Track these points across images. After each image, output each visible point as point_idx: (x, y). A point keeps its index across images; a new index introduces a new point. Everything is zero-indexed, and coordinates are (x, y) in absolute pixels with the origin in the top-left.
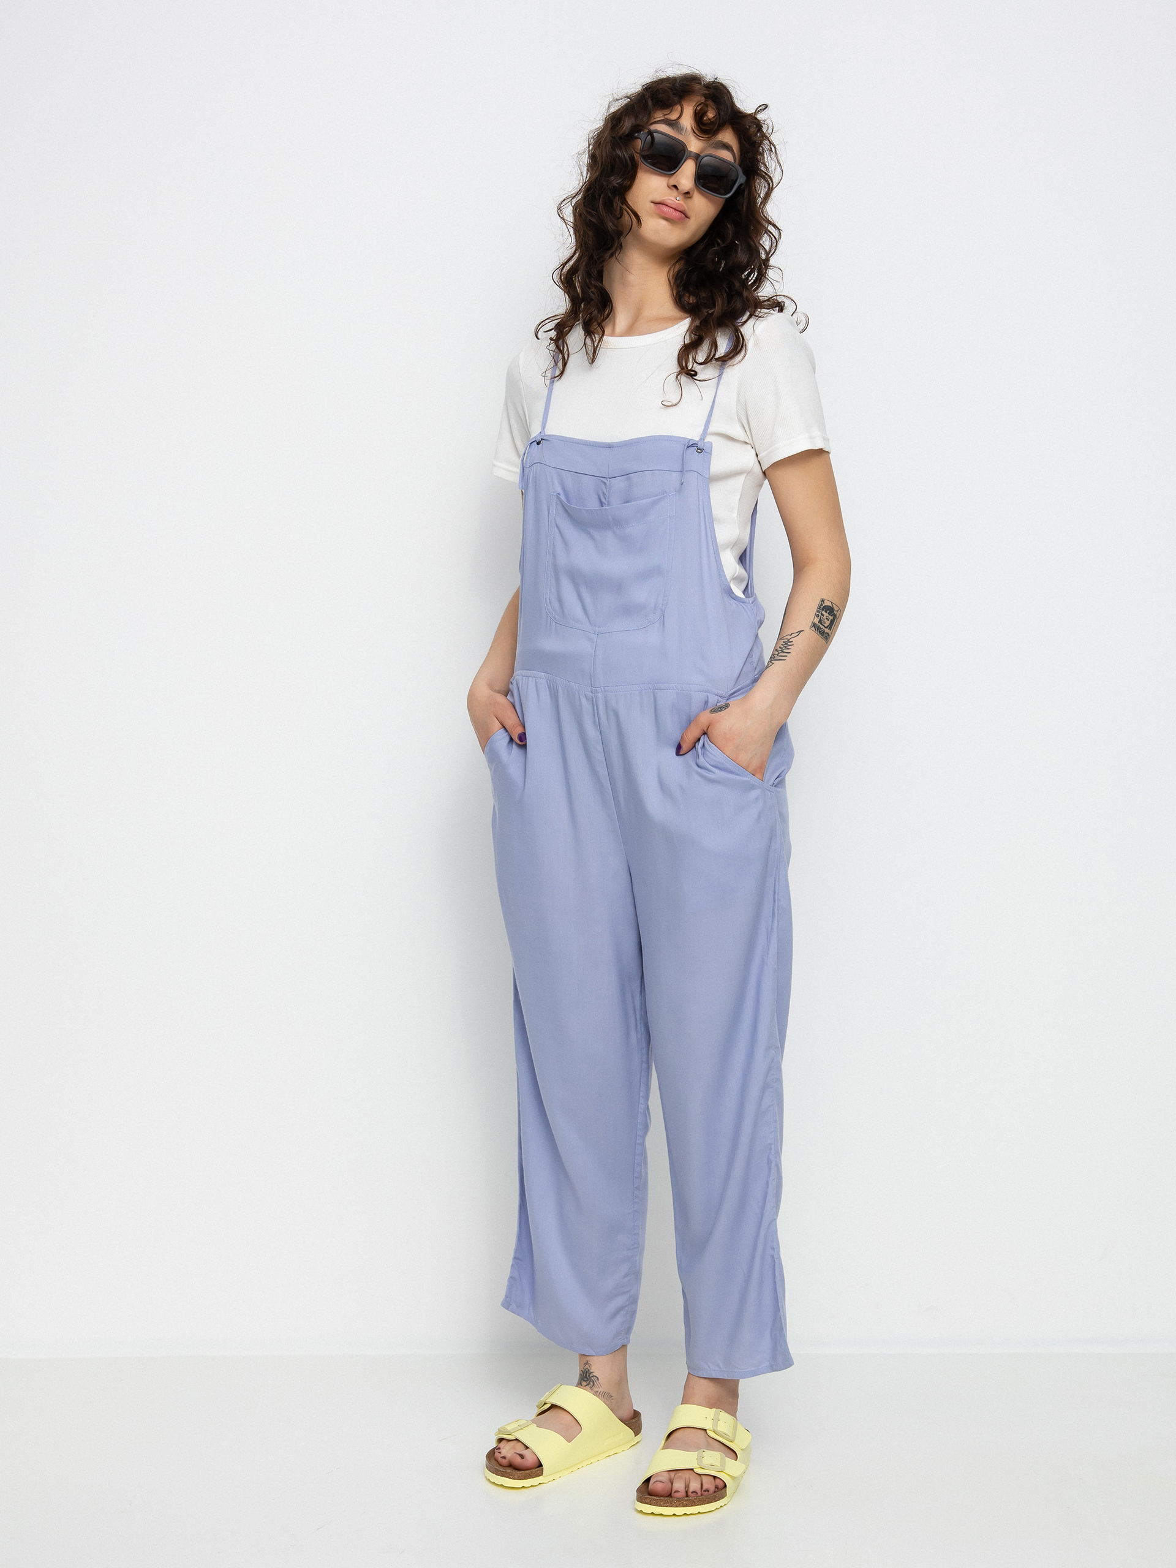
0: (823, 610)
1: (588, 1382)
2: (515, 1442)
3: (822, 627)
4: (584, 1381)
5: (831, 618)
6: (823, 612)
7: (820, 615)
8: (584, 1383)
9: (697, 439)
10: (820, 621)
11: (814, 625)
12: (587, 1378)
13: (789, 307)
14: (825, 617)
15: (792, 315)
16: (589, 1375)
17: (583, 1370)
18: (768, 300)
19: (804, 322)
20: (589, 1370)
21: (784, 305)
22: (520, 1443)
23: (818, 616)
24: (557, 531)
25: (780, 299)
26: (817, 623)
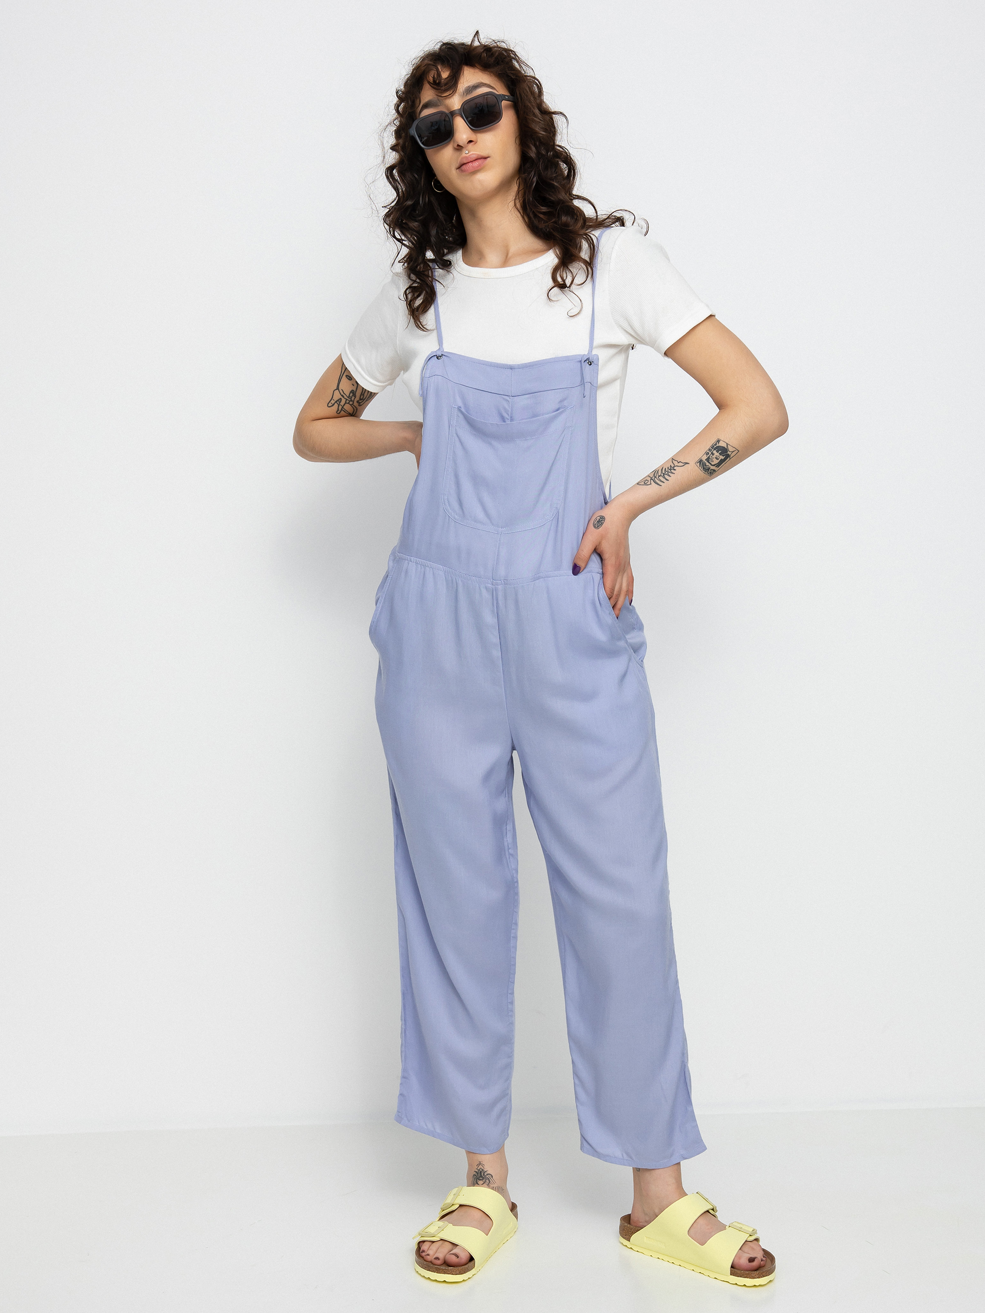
0: (714, 450)
1: (484, 1180)
2: (441, 1242)
3: (707, 464)
4: (480, 1180)
5: (722, 457)
6: (715, 452)
7: (710, 453)
8: (480, 1182)
9: (586, 353)
10: (708, 460)
11: (700, 461)
12: (482, 1177)
13: (628, 219)
14: (714, 456)
15: (633, 224)
16: (484, 1174)
17: (477, 1170)
18: (608, 218)
19: (645, 226)
20: (483, 1170)
21: (623, 219)
22: (447, 1243)
23: (707, 454)
24: (457, 439)
25: (618, 215)
26: (704, 460)
